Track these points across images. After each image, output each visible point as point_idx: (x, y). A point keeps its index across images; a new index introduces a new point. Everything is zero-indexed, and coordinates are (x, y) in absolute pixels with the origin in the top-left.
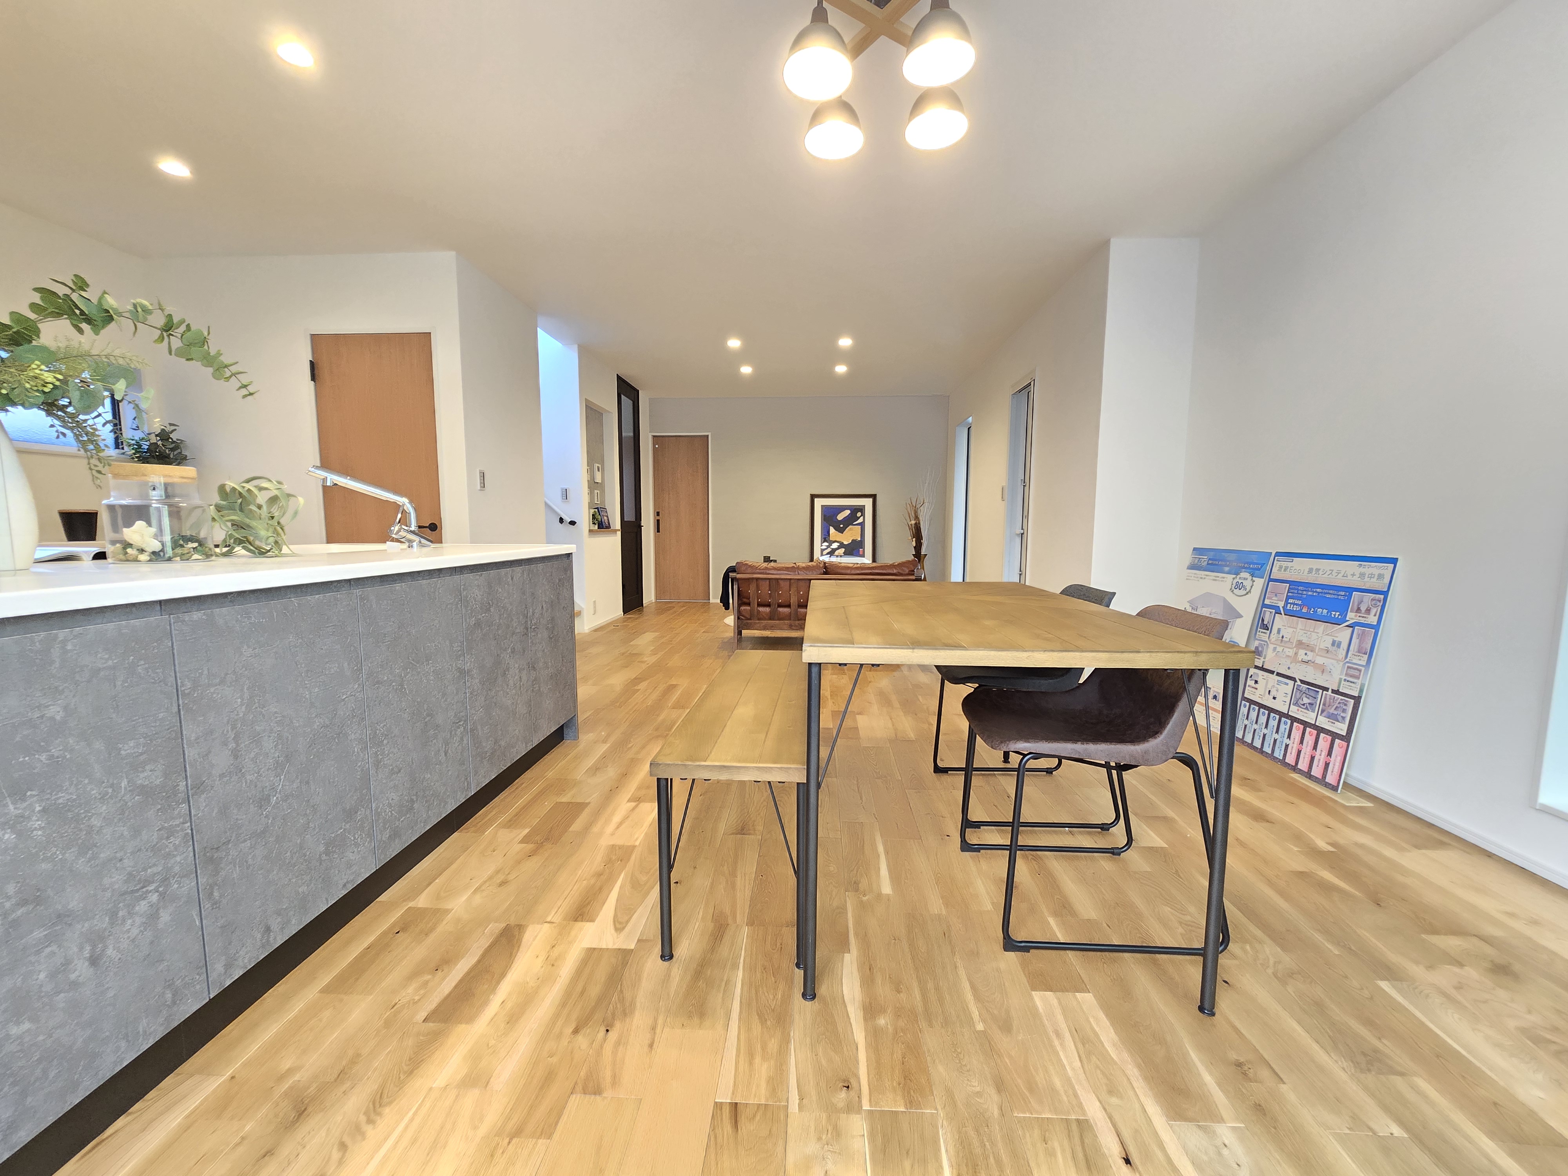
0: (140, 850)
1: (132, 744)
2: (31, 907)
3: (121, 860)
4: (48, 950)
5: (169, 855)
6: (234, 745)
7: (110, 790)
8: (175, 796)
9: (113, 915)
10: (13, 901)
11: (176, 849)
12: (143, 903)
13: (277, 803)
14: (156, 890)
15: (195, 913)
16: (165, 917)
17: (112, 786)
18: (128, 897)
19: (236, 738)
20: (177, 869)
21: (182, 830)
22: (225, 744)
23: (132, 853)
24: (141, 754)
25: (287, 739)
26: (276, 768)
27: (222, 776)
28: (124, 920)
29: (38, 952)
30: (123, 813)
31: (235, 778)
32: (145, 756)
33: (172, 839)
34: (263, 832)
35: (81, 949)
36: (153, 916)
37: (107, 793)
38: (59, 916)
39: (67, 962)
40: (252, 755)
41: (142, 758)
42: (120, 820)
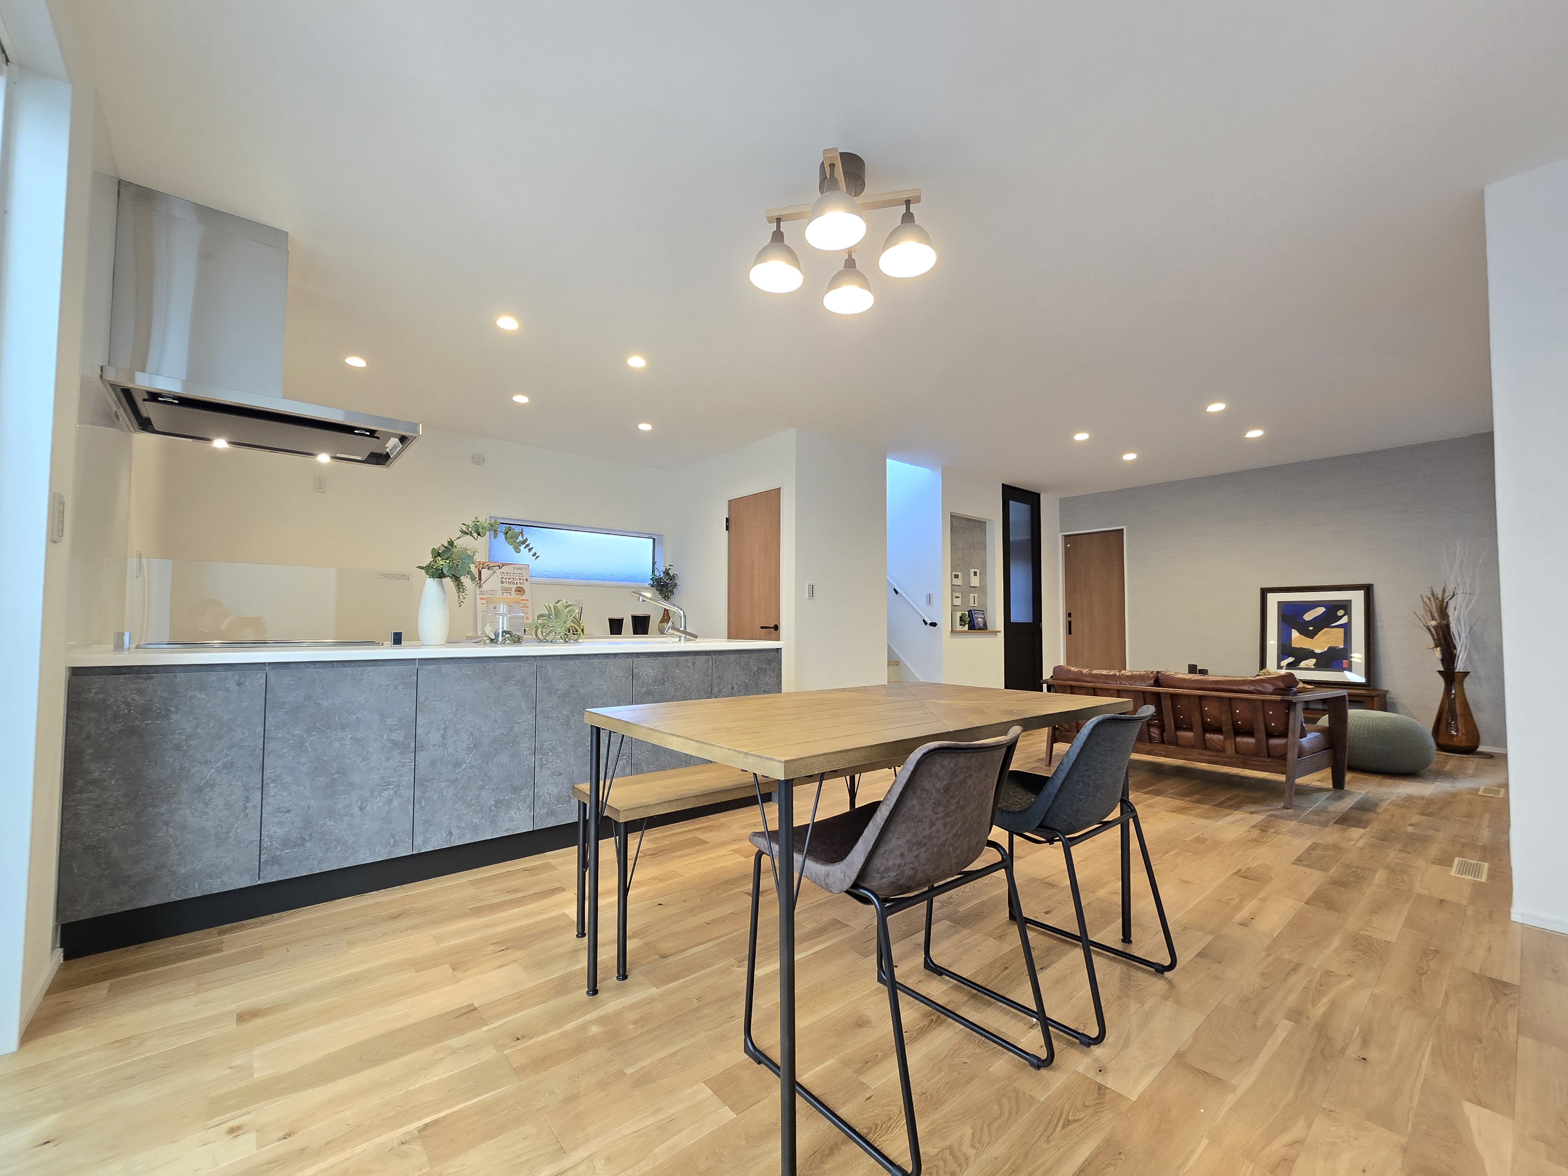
0: (388, 768)
1: (391, 719)
2: (341, 776)
3: (379, 770)
4: (345, 796)
5: (401, 775)
6: (443, 732)
7: (379, 738)
8: (408, 748)
9: (372, 793)
10: (335, 771)
11: (405, 773)
12: (386, 792)
13: (465, 768)
14: (393, 789)
15: (411, 807)
16: (395, 803)
17: (380, 736)
18: (380, 787)
19: (445, 729)
20: (404, 783)
21: (410, 765)
22: (438, 730)
23: (384, 768)
24: (395, 725)
25: (476, 736)
26: (467, 750)
27: (434, 745)
28: (376, 797)
29: (340, 795)
30: (383, 749)
31: (441, 749)
32: (396, 727)
33: (404, 768)
34: (455, 781)
35: (357, 801)
36: (390, 801)
37: (377, 738)
38: (350, 784)
39: (351, 805)
40: (454, 739)
41: (395, 727)
42: (381, 752)
